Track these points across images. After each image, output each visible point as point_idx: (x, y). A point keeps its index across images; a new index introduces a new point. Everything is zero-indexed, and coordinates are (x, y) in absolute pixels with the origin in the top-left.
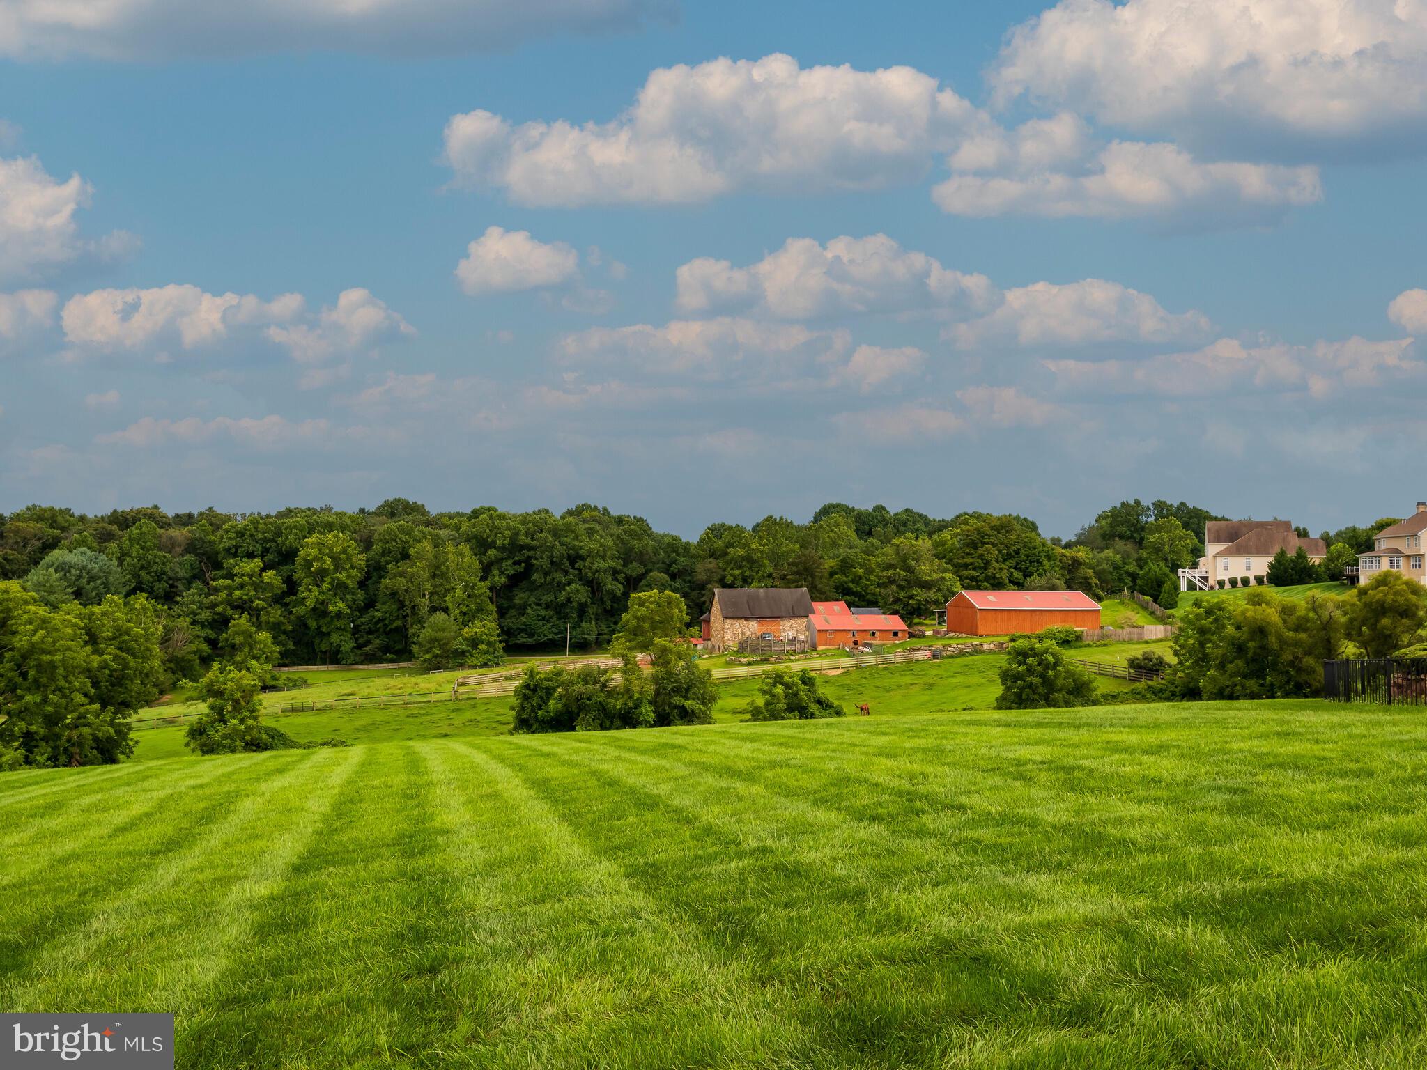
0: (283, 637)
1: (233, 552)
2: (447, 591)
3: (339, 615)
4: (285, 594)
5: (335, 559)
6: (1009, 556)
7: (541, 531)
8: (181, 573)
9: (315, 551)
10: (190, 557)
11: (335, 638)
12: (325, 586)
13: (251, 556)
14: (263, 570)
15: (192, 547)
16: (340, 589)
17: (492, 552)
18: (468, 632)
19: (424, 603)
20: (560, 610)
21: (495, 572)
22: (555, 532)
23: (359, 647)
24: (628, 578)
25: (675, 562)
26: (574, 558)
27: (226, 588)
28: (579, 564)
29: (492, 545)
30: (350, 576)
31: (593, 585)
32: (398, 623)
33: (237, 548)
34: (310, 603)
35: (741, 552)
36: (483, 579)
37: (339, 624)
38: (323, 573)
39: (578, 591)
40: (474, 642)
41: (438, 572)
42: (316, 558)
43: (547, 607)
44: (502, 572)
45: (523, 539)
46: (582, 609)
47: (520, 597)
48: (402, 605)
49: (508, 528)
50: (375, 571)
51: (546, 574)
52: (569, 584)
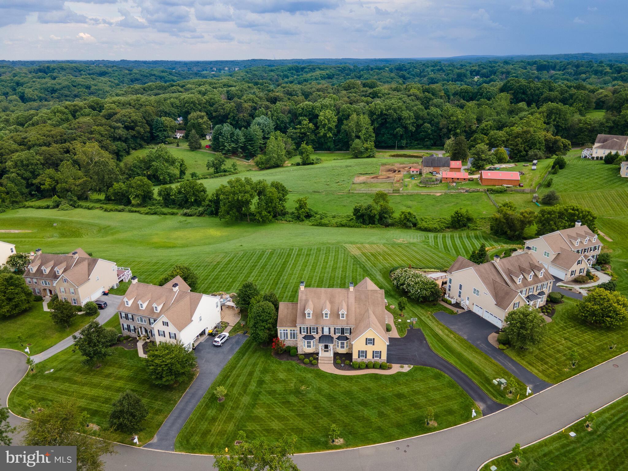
0: (315, 143)
1: (301, 115)
2: (360, 131)
3: (330, 137)
4: (315, 130)
5: (329, 121)
6: (526, 142)
7: (390, 109)
8: (288, 121)
9: (323, 118)
10: (289, 115)
11: (329, 144)
12: (326, 128)
13: (305, 116)
14: (309, 123)
15: (290, 112)
16: (330, 129)
17: (375, 117)
18: (365, 145)
19: (354, 135)
20: (395, 136)
21: (376, 123)
22: (395, 110)
23: (336, 146)
24: (417, 125)
25: (433, 120)
26: (400, 119)
27: (300, 128)
28: (401, 121)
29: (375, 114)
30: (333, 125)
31: (405, 128)
32: (346, 140)
33: (302, 113)
34: (322, 134)
35: (455, 119)
36: (372, 125)
37: (330, 140)
38: (325, 124)
39: (400, 131)
40: (367, 149)
41: (358, 125)
42: (323, 120)
43: (391, 134)
44: (377, 123)
45: (384, 112)
46: (402, 136)
47: (383, 130)
48: (347, 135)
49: (380, 108)
50: (340, 121)
51: (391, 124)
52: (398, 128)
